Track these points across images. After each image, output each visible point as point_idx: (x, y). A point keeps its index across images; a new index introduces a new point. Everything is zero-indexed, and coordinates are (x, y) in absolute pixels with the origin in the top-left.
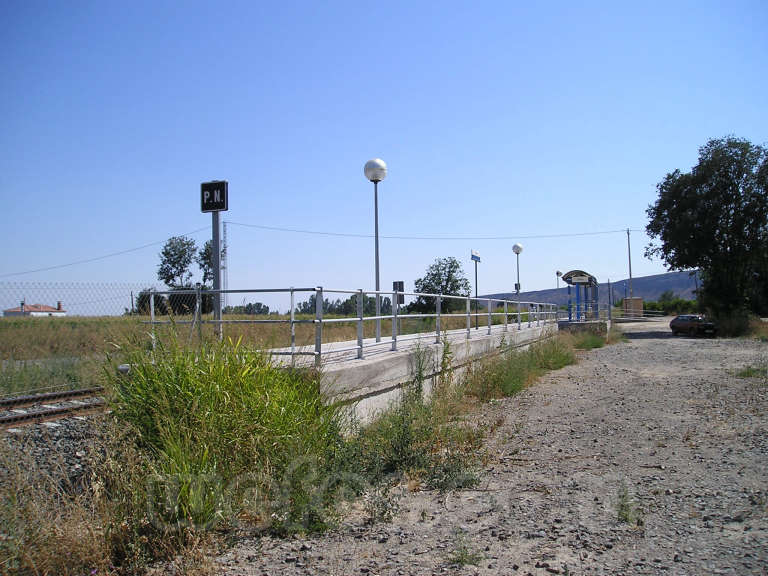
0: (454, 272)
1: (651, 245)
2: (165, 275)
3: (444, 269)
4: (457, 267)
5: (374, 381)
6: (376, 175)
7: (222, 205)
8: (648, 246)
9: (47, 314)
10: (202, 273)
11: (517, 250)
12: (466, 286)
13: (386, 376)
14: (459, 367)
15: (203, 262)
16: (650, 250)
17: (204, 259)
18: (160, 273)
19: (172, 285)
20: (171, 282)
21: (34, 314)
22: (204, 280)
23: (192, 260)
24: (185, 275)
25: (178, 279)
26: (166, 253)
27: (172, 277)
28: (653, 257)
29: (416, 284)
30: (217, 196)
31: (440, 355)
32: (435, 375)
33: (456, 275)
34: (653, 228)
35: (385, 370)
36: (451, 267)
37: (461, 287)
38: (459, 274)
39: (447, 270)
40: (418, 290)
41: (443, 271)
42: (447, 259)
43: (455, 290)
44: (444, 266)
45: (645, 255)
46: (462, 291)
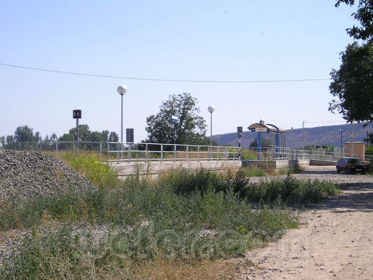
0: (188, 109)
1: (334, 101)
3: (179, 105)
4: (193, 104)
5: (122, 171)
6: (122, 92)
7: (80, 117)
8: (332, 102)
12: (201, 124)
13: (126, 170)
14: (156, 173)
16: (333, 105)
28: (336, 111)
29: (148, 120)
30: (78, 114)
31: (146, 167)
32: (144, 174)
33: (192, 113)
34: (335, 88)
35: (126, 169)
36: (186, 104)
37: (196, 126)
38: (195, 112)
39: (182, 107)
40: (150, 128)
41: (178, 109)
42: (182, 95)
43: (190, 129)
44: (178, 102)
45: (330, 109)
46: (196, 130)
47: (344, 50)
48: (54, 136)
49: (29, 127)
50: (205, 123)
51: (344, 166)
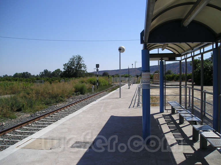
0: (79, 61)
3: (76, 60)
4: (81, 59)
29: (64, 65)
36: (79, 59)
37: (83, 67)
38: (82, 62)
39: (77, 60)
40: (65, 68)
41: (76, 61)
42: (77, 56)
43: (80, 68)
44: (76, 58)
46: (83, 69)
48: (51, 72)
49: (47, 70)
50: (86, 66)
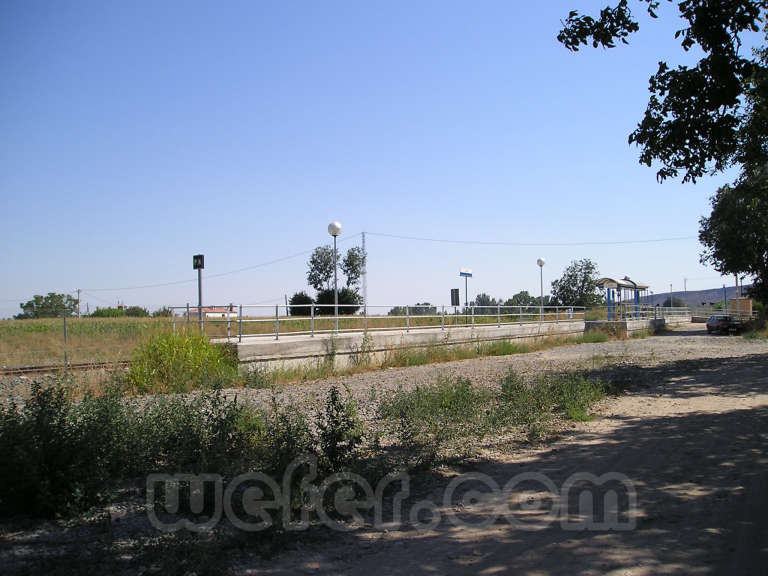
0: (589, 273)
1: (705, 252)
2: (314, 280)
3: (580, 270)
4: (593, 268)
6: (335, 232)
7: (202, 266)
8: (703, 253)
9: (220, 315)
10: (345, 278)
11: (541, 263)
15: (346, 269)
16: (704, 256)
17: (347, 265)
18: (310, 279)
19: (319, 289)
20: (319, 286)
21: (211, 315)
22: (348, 284)
23: (337, 266)
24: (331, 280)
25: (325, 283)
26: (313, 262)
27: (320, 281)
33: (593, 276)
36: (587, 268)
37: (597, 288)
39: (583, 271)
40: (555, 291)
44: (580, 267)
45: (701, 261)
47: (715, 194)
51: (715, 325)
